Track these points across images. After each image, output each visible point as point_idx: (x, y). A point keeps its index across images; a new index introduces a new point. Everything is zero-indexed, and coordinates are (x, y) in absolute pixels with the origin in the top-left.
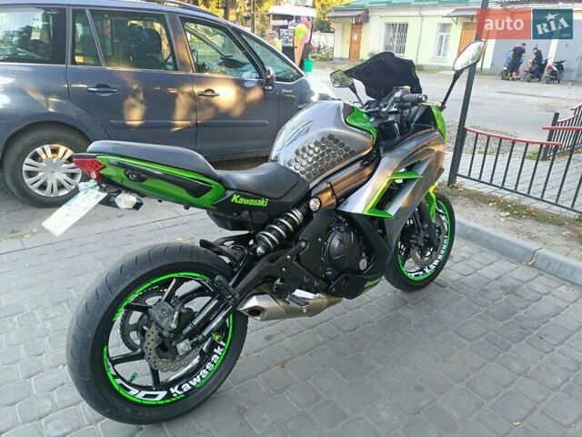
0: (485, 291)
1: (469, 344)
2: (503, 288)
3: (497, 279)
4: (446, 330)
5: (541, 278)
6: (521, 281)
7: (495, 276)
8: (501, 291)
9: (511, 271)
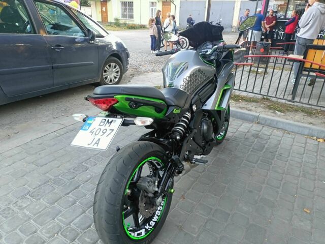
0: (247, 138)
1: (256, 165)
2: (253, 136)
3: (248, 132)
4: (243, 161)
5: (264, 128)
6: (258, 131)
7: (246, 131)
8: (253, 138)
9: (251, 127)
